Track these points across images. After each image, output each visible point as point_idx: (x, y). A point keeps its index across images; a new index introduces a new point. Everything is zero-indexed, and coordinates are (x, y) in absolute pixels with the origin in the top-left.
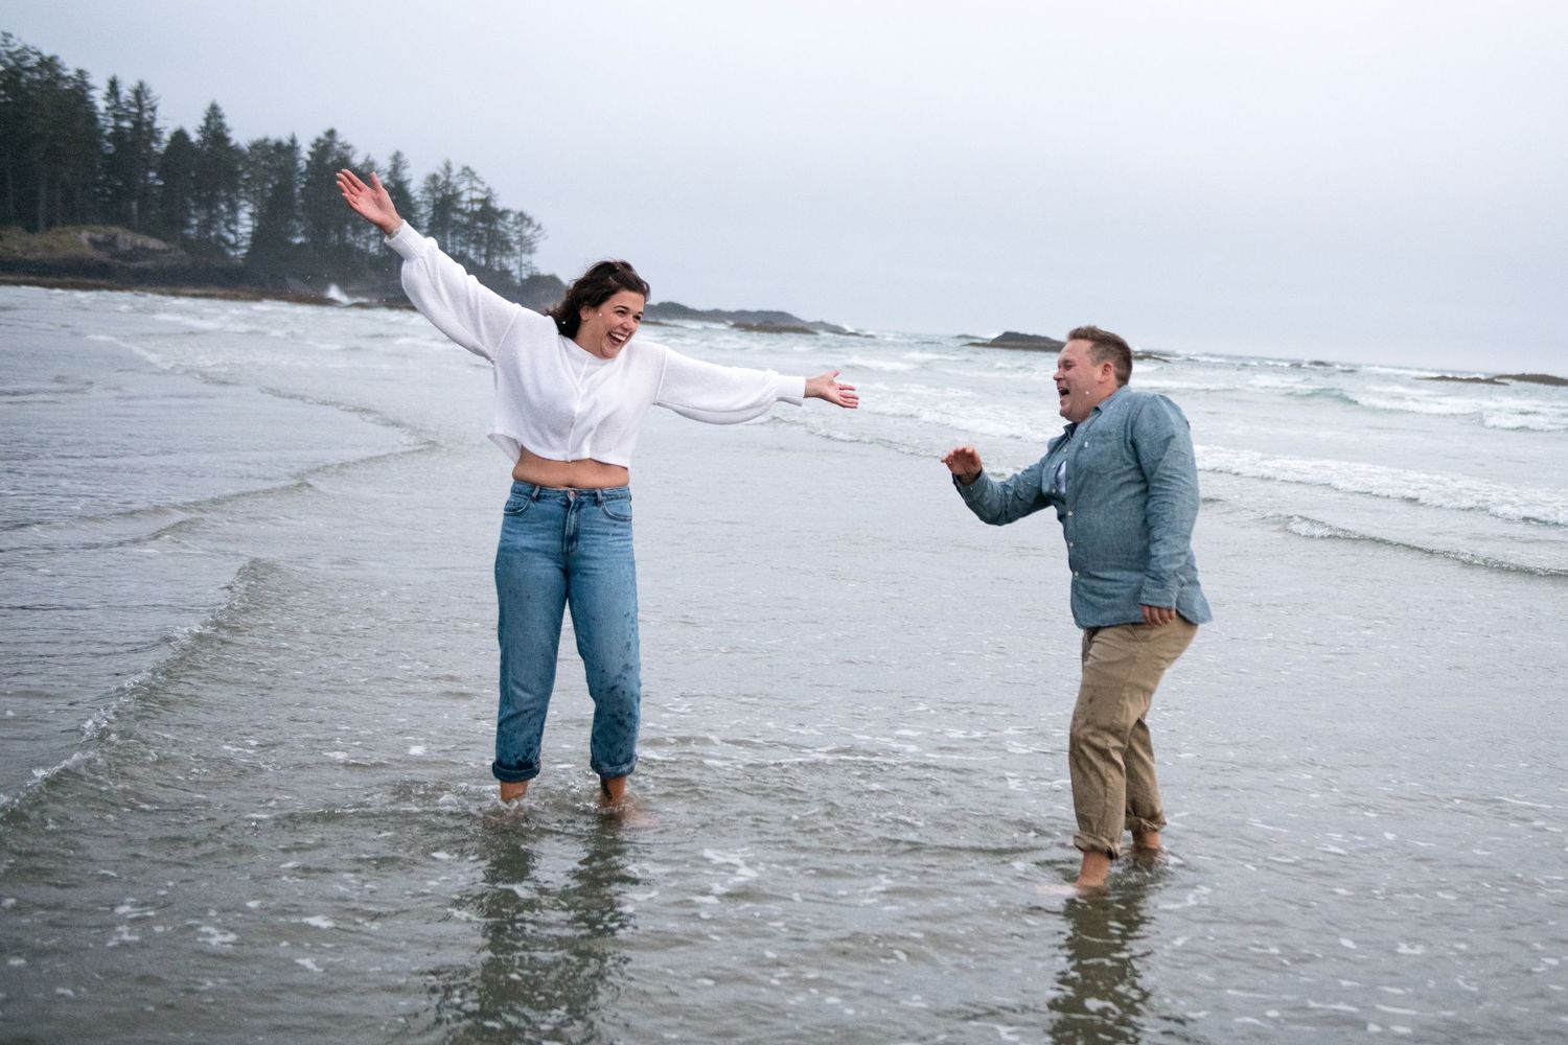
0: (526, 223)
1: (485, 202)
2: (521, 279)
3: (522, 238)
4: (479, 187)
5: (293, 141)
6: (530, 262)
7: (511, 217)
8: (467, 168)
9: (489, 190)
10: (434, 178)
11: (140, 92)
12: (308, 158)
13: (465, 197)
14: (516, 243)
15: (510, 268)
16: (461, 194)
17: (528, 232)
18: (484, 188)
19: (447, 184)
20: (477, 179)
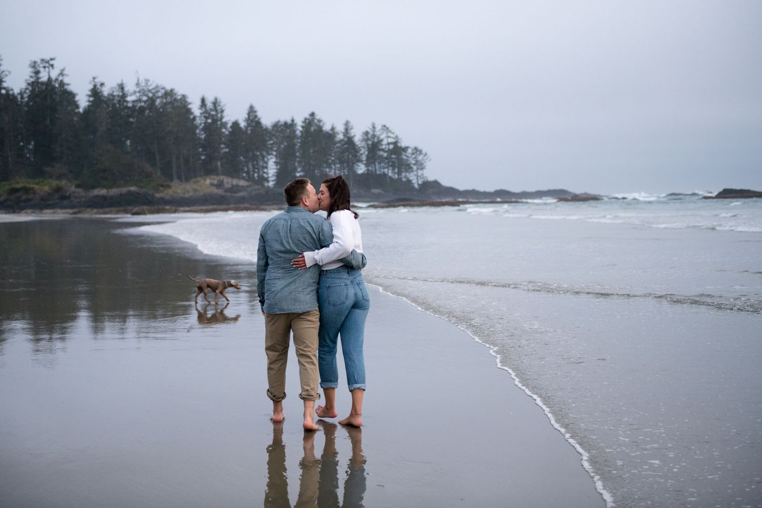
0: (418, 153)
1: (395, 143)
2: (419, 185)
3: (417, 161)
4: (391, 135)
5: (293, 121)
6: (423, 174)
7: (410, 151)
8: (385, 126)
9: (397, 137)
10: (367, 133)
11: (215, 103)
12: (301, 129)
13: (385, 142)
14: (414, 165)
15: (411, 178)
16: (382, 140)
17: (420, 158)
18: (394, 136)
19: (374, 136)
20: (390, 132)
